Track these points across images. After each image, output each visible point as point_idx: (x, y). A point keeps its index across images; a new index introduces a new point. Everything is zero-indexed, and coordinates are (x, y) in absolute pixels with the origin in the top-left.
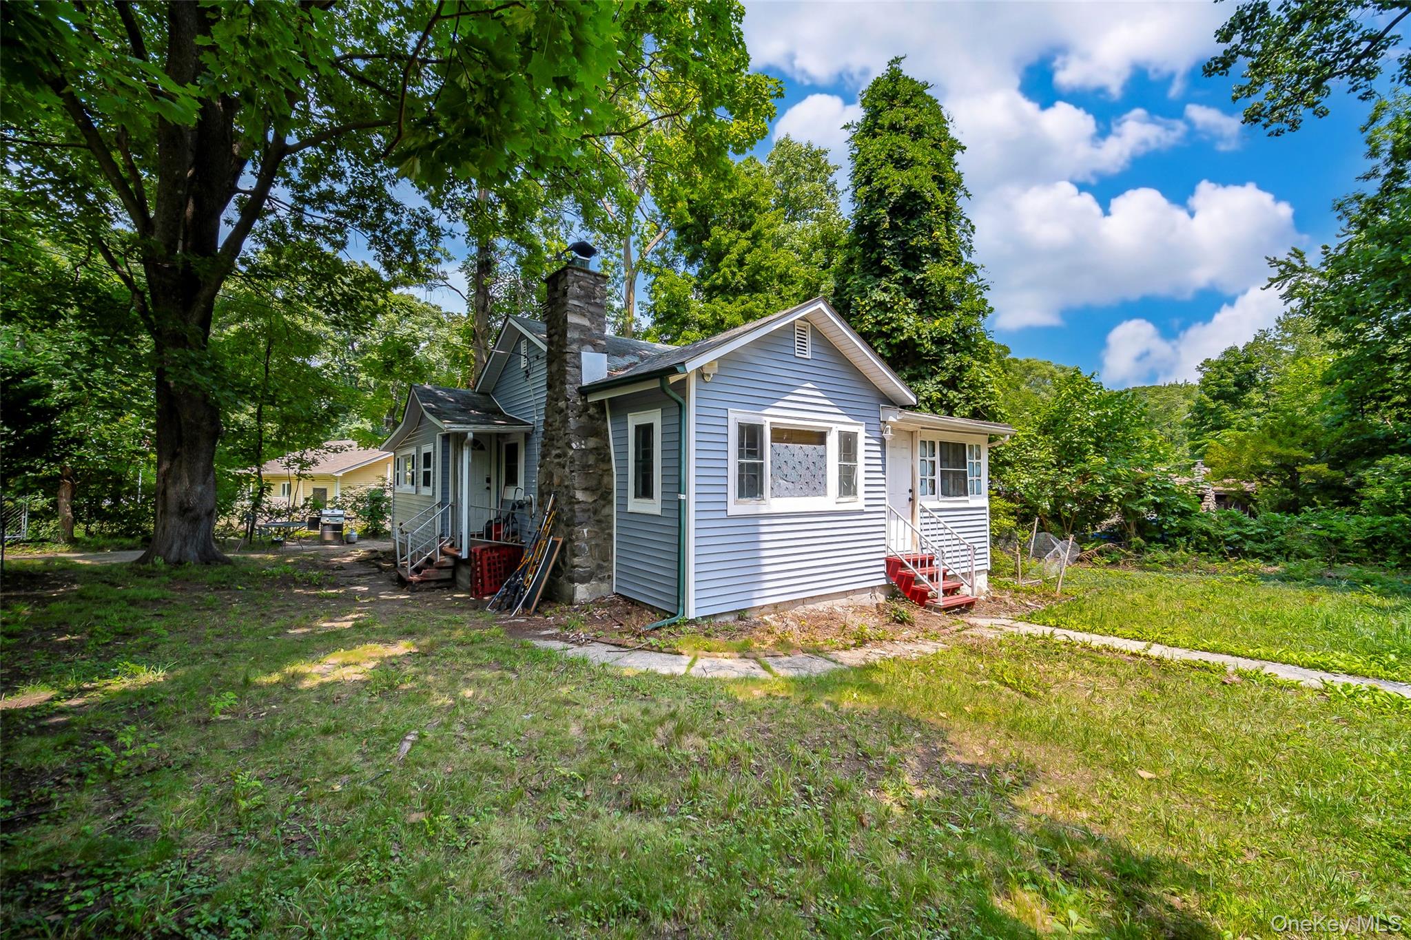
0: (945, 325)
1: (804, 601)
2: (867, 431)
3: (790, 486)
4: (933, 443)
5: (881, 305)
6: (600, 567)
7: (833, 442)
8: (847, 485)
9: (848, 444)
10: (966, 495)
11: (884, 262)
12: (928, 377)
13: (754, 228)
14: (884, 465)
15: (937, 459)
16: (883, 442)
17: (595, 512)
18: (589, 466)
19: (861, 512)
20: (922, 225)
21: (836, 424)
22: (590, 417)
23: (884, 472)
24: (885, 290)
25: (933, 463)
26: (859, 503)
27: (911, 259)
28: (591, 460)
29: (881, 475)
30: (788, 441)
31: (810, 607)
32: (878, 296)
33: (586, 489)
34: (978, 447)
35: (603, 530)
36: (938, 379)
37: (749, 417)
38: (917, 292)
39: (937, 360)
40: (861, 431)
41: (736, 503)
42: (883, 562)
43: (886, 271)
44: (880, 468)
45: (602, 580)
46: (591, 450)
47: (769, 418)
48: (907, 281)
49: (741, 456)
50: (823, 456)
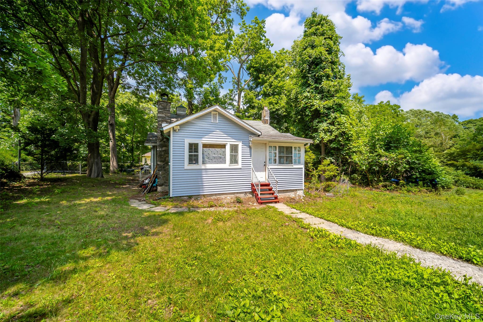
0: (329, 103)
1: (216, 195)
2: (242, 144)
3: (211, 161)
4: (276, 147)
5: (306, 97)
6: (165, 182)
7: (228, 148)
8: (234, 160)
9: (234, 148)
10: (292, 164)
11: (309, 82)
12: (324, 122)
13: (277, 73)
14: (251, 154)
15: (277, 152)
16: (250, 147)
17: (164, 168)
18: (162, 155)
19: (241, 169)
20: (321, 68)
21: (229, 142)
22: (164, 141)
23: (251, 156)
24: (309, 92)
25: (275, 153)
26: (240, 166)
27: (318, 80)
28: (163, 153)
29: (250, 157)
30: (210, 147)
31: (219, 196)
32: (306, 94)
33: (161, 161)
34: (299, 147)
35: (166, 172)
36: (328, 122)
37: (194, 141)
38: (321, 91)
39: (327, 115)
40: (240, 145)
41: (188, 165)
42: (250, 184)
43: (309, 85)
44: (249, 155)
45: (166, 186)
46: (163, 151)
47: (201, 142)
48: (316, 88)
49: (190, 152)
50: (224, 152)
